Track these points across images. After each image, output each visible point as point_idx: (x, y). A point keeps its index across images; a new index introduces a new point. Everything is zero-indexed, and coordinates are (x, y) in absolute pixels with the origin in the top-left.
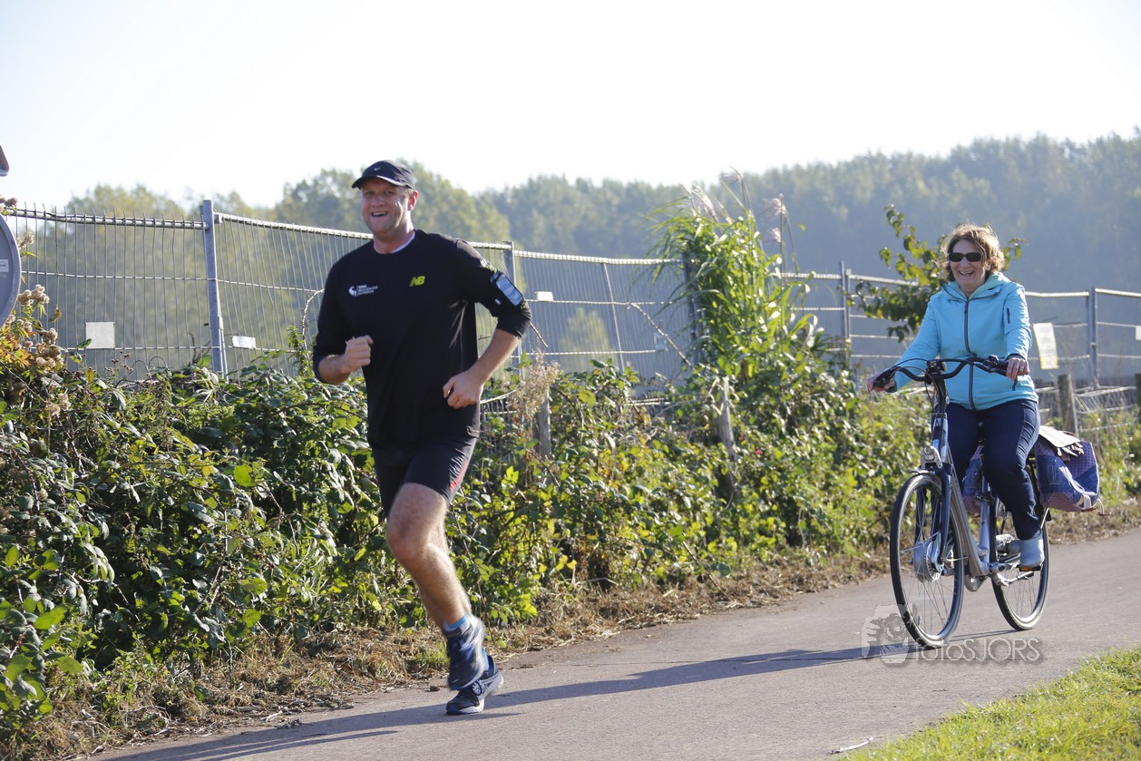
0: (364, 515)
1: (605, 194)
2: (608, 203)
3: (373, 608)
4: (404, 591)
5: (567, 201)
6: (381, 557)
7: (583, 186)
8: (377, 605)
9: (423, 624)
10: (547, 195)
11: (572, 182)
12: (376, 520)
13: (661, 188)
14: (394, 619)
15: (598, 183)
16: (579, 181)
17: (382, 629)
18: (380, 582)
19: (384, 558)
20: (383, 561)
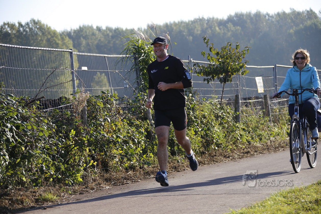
0: (19, 147)
1: (107, 32)
2: (108, 35)
3: (23, 180)
4: (34, 174)
5: (93, 34)
6: (26, 162)
7: (99, 29)
8: (24, 179)
9: (41, 186)
10: (86, 32)
11: (95, 27)
12: (24, 149)
13: (127, 30)
14: (30, 184)
15: (104, 28)
16: (97, 27)
17: (26, 188)
18: (25, 171)
19: (27, 162)
20: (26, 164)
